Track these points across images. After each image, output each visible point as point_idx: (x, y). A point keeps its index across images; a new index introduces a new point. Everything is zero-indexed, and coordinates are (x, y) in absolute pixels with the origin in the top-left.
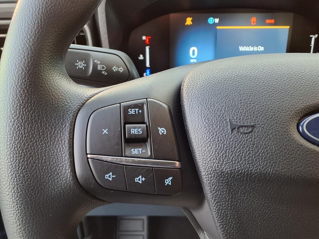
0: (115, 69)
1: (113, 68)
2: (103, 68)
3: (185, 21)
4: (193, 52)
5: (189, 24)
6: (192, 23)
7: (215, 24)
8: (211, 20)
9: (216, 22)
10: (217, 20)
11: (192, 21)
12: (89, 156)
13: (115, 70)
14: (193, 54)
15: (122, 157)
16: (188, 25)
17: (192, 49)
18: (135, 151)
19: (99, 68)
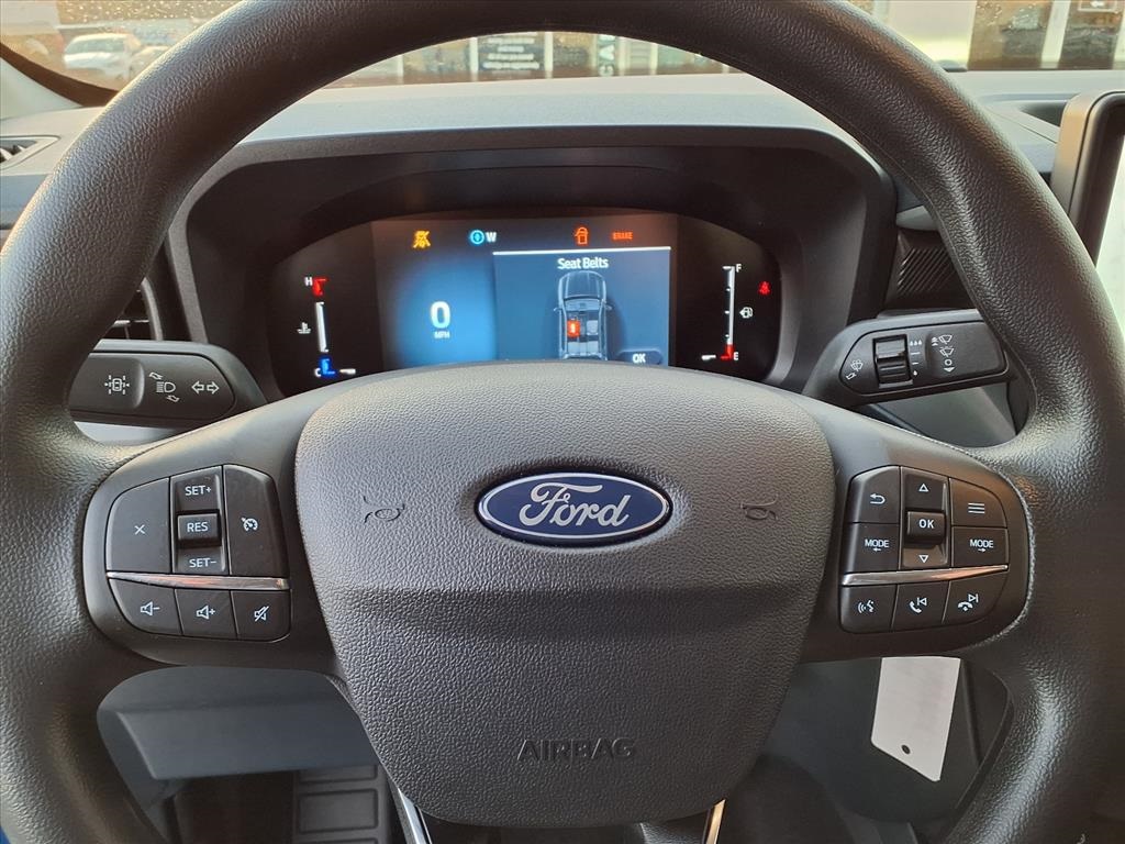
0: (198, 387)
1: (193, 387)
2: (169, 387)
3: (412, 239)
4: (440, 313)
5: (423, 246)
6: (429, 244)
7: (487, 246)
8: (476, 237)
9: (489, 240)
10: (492, 237)
11: (429, 238)
12: (110, 574)
13: (197, 391)
14: (441, 319)
15: (171, 573)
16: (419, 249)
17: (435, 306)
18: (197, 564)
19: (161, 388)
